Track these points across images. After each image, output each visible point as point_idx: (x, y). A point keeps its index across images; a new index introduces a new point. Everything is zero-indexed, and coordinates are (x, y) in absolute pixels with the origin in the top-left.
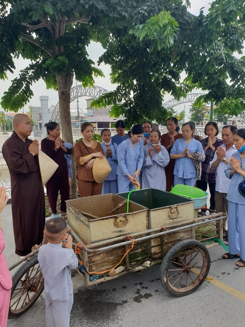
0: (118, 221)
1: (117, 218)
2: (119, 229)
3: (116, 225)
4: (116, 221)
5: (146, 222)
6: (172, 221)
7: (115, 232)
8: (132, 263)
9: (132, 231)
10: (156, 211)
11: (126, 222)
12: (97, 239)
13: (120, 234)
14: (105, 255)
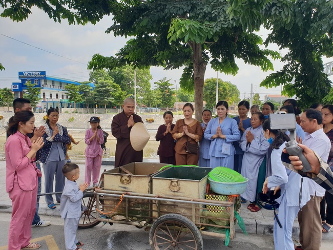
0: (123, 179)
1: (122, 176)
2: (124, 186)
3: (122, 181)
4: (121, 178)
5: (148, 187)
6: (172, 193)
7: (121, 187)
8: (134, 218)
9: (134, 191)
10: (157, 180)
11: (129, 182)
12: (108, 188)
13: (124, 189)
14: (113, 203)
